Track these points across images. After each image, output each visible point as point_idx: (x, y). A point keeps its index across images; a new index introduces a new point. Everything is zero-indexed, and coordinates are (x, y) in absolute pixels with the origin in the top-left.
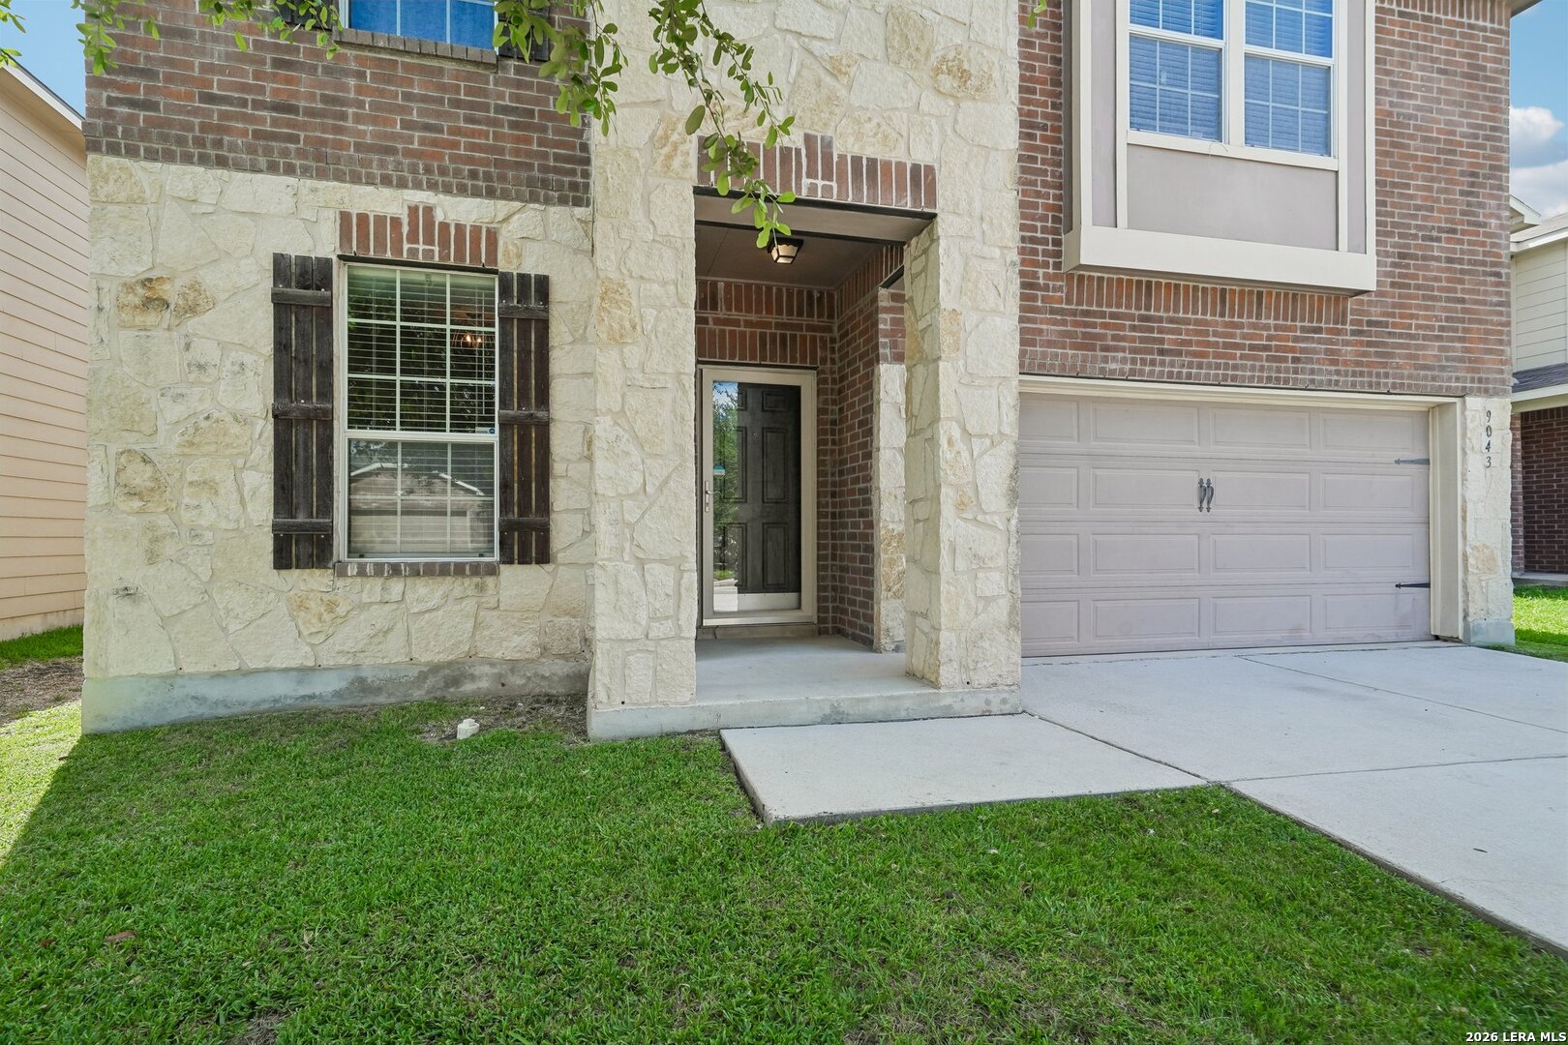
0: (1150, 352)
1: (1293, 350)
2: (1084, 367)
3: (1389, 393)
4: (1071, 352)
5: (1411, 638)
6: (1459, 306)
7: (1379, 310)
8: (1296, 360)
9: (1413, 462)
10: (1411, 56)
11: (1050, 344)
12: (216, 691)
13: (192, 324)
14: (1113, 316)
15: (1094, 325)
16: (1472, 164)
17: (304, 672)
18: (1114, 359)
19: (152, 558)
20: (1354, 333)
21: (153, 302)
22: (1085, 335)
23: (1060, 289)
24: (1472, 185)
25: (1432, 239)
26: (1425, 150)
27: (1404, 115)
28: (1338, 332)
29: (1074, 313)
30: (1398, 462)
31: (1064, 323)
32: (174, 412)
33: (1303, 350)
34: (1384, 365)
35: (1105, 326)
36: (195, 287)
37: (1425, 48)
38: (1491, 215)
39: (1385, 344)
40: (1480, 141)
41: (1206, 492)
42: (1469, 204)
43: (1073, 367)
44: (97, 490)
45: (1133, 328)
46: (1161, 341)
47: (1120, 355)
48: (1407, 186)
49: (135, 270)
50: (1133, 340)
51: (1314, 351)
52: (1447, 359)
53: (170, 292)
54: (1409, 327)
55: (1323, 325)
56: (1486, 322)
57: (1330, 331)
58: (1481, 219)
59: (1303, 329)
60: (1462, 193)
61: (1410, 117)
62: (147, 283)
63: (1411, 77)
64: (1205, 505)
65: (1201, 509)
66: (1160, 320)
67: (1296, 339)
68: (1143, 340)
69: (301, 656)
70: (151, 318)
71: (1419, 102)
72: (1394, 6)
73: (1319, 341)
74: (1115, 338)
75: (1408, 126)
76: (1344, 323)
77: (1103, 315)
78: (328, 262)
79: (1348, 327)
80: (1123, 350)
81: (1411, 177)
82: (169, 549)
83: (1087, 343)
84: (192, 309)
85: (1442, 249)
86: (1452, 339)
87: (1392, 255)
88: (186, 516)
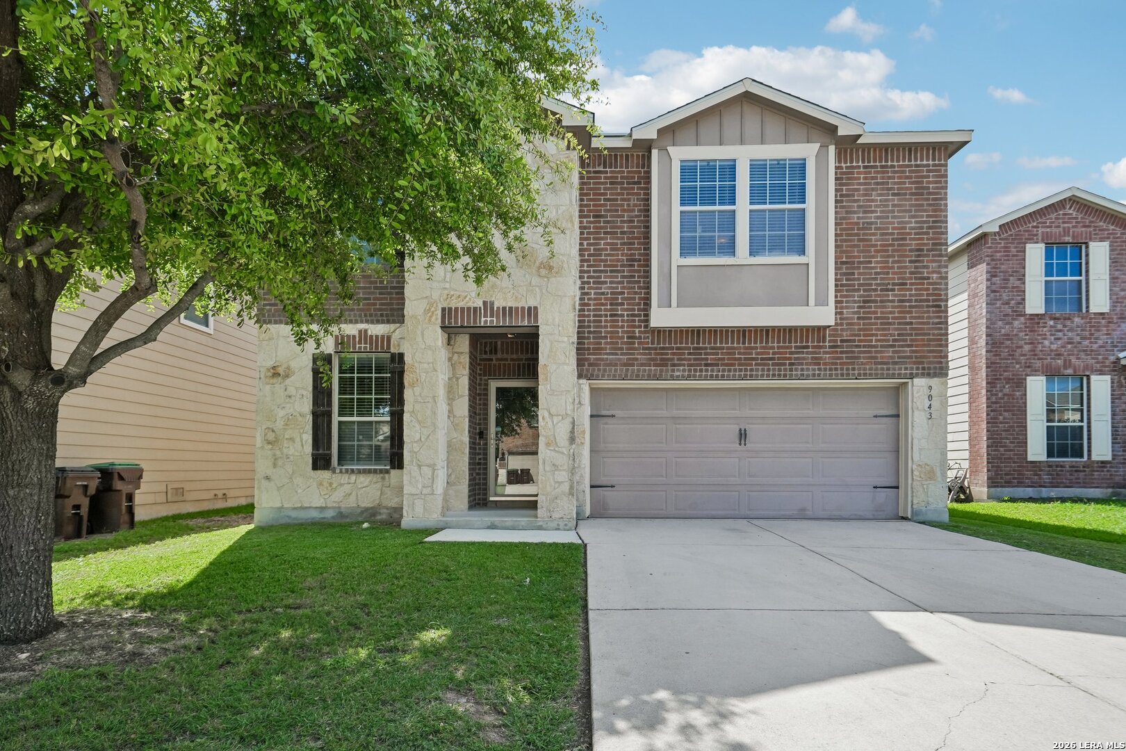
0: (700, 365)
1: (790, 359)
2: (661, 375)
3: (856, 379)
4: (653, 368)
5: (884, 517)
6: (908, 327)
7: (848, 333)
8: (791, 364)
9: (886, 416)
10: (873, 190)
11: (642, 365)
12: (294, 514)
13: (288, 381)
14: (678, 348)
15: (667, 354)
16: (918, 244)
17: (322, 509)
18: (678, 370)
19: (275, 465)
20: (830, 347)
21: (276, 375)
22: (661, 360)
23: (648, 338)
24: (919, 256)
25: (888, 290)
26: (883, 240)
27: (867, 223)
28: (820, 347)
29: (655, 349)
30: (876, 416)
31: (650, 354)
32: (281, 413)
33: (796, 359)
34: (853, 363)
35: (674, 354)
36: (288, 368)
37: (882, 183)
38: (933, 272)
39: (853, 352)
40: (925, 230)
41: (743, 436)
42: (916, 267)
43: (655, 375)
44: (259, 441)
45: (690, 354)
46: (707, 359)
47: (681, 368)
48: (870, 262)
49: (270, 364)
50: (690, 360)
51: (804, 358)
52: (899, 357)
53: (281, 370)
54: (871, 341)
55: (810, 344)
56: (929, 334)
57: (813, 347)
58: (925, 275)
59: (796, 347)
60: (911, 262)
61: (871, 223)
62: (274, 368)
63: (872, 201)
64: (743, 442)
65: (740, 444)
66: (706, 348)
67: (791, 353)
68: (695, 359)
69: (318, 502)
70: (275, 380)
71: (879, 214)
72: (860, 164)
73: (807, 353)
74: (678, 359)
75: (871, 229)
76: (824, 341)
77: (672, 348)
78: (331, 355)
79: (827, 344)
80: (684, 365)
81: (873, 257)
82: (280, 463)
83: (664, 362)
84: (287, 376)
85: (895, 295)
86: (903, 346)
87: (859, 302)
88: (285, 451)
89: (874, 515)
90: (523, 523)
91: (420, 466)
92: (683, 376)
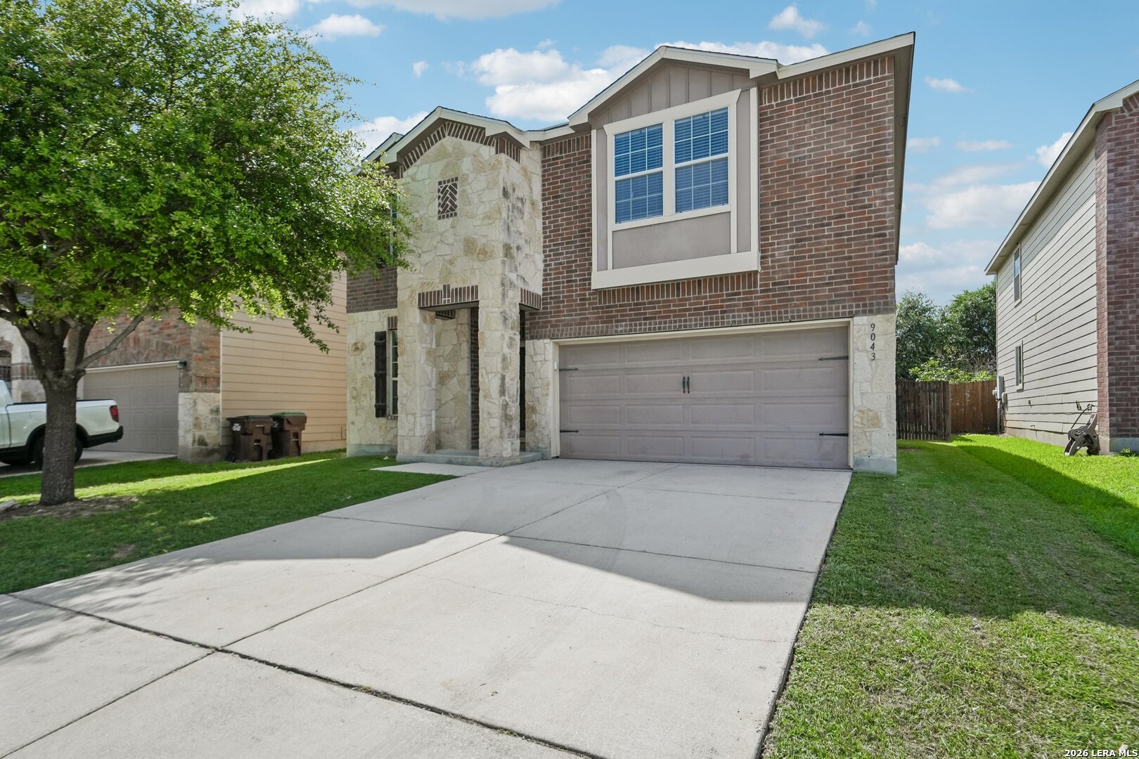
0: (640, 319)
1: (722, 307)
2: (607, 331)
3: (790, 322)
4: (600, 325)
6: (846, 262)
7: (781, 275)
8: (723, 312)
9: (834, 359)
10: (805, 122)
11: (592, 323)
12: (366, 449)
13: (363, 352)
14: (621, 306)
15: (612, 312)
16: (857, 171)
17: (382, 446)
18: (621, 326)
19: (357, 414)
20: (762, 291)
21: (357, 349)
22: (608, 317)
23: (596, 298)
24: (858, 183)
25: (823, 225)
26: (817, 173)
27: (800, 158)
28: (751, 292)
29: (602, 308)
30: (821, 359)
31: (598, 313)
32: (359, 376)
33: (727, 306)
34: (786, 306)
35: (617, 311)
36: (363, 344)
37: (816, 113)
38: (875, 199)
39: (786, 294)
40: (865, 154)
41: (686, 384)
42: (855, 196)
43: (602, 332)
44: (348, 398)
45: (631, 310)
46: (645, 314)
47: (624, 323)
48: (804, 199)
49: (353, 341)
50: (631, 315)
51: (736, 305)
52: (836, 296)
53: (359, 345)
54: (806, 281)
55: (741, 290)
56: (871, 267)
57: (745, 293)
58: (867, 202)
59: (727, 295)
60: (849, 191)
61: (804, 157)
62: (355, 344)
63: (805, 134)
64: (686, 390)
65: (684, 392)
66: (644, 304)
67: (723, 301)
68: (636, 315)
69: (380, 441)
70: (356, 353)
71: (812, 146)
72: (792, 98)
73: (739, 300)
74: (622, 316)
75: (804, 163)
76: (755, 286)
77: (616, 306)
78: (385, 332)
79: (759, 289)
80: (626, 321)
81: (807, 192)
82: (359, 412)
83: (608, 320)
84: (362, 350)
85: (831, 230)
86: (840, 283)
87: (792, 241)
88: (362, 403)
89: (820, 464)
90: (469, 460)
91: (407, 415)
92: (626, 331)
